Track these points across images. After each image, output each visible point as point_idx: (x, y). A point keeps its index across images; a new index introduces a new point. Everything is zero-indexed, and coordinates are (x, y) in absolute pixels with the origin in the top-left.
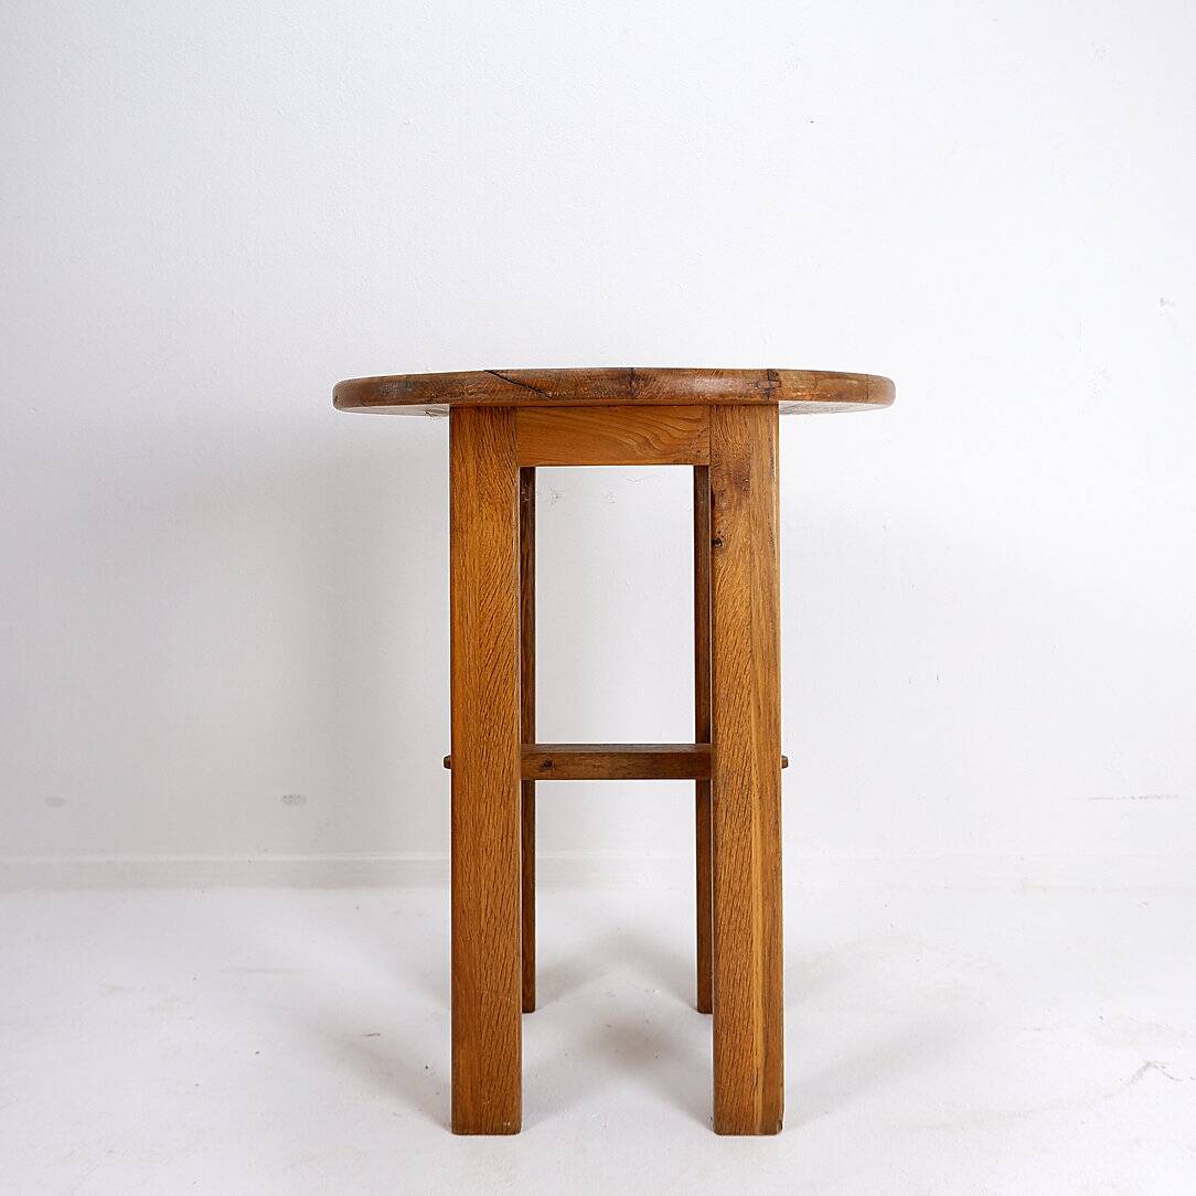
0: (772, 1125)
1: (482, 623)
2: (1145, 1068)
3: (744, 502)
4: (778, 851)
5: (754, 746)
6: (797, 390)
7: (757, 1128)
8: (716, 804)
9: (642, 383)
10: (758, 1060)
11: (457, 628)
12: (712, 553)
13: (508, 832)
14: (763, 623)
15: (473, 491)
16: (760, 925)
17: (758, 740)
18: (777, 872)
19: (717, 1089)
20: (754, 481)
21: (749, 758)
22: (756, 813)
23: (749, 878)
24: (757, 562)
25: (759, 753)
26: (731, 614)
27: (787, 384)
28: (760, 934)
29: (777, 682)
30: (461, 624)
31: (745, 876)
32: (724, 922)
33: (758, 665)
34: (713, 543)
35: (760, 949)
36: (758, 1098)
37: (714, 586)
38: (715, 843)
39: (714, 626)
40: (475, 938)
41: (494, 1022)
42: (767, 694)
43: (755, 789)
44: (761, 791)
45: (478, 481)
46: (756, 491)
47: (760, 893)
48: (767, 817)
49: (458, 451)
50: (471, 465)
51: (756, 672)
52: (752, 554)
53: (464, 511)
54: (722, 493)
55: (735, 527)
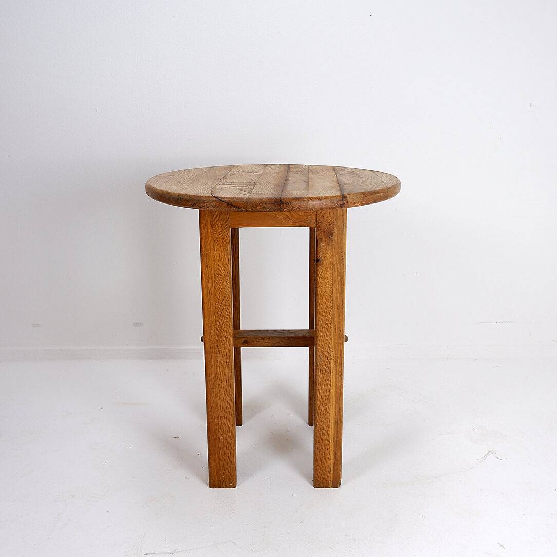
0: (336, 484)
1: (216, 294)
2: (488, 454)
3: (331, 243)
4: (342, 385)
5: (333, 344)
6: (354, 203)
7: (331, 485)
8: (316, 367)
9: (285, 205)
10: (332, 462)
11: (205, 297)
12: (316, 264)
13: (229, 379)
14: (338, 294)
15: (210, 238)
16: (334, 413)
17: (334, 342)
18: (341, 393)
19: (315, 472)
20: (335, 234)
21: (330, 349)
22: (333, 370)
23: (329, 395)
24: (336, 268)
25: (335, 347)
26: (324, 291)
27: (351, 201)
28: (333, 416)
29: (343, 318)
30: (207, 295)
31: (328, 395)
32: (319, 411)
33: (335, 312)
34: (317, 260)
35: (333, 421)
36: (331, 475)
37: (317, 279)
38: (316, 382)
39: (316, 296)
40: (216, 418)
41: (225, 449)
42: (339, 323)
43: (333, 361)
44: (335, 362)
45: (213, 234)
46: (336, 238)
47: (334, 401)
48: (337, 372)
49: (203, 221)
50: (209, 227)
51: (334, 314)
52: (334, 265)
53: (207, 247)
54: (321, 239)
55: (326, 254)
